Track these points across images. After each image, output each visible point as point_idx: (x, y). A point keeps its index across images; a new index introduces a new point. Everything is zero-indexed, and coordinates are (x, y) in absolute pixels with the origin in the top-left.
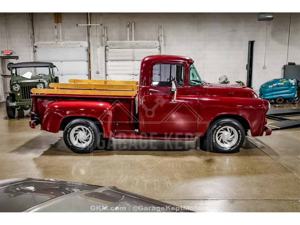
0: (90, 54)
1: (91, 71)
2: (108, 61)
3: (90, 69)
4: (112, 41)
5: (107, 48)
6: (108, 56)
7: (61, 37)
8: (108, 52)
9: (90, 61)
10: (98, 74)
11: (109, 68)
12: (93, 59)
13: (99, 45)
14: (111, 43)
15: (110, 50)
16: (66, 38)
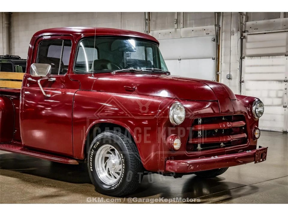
0: (219, 46)
1: (220, 75)
2: (246, 58)
3: (218, 71)
4: (254, 22)
5: (244, 34)
6: (246, 48)
7: (182, 21)
8: (247, 42)
9: (218, 58)
10: (230, 80)
11: (246, 69)
12: (224, 55)
13: (235, 29)
14: (253, 24)
15: (249, 38)
16: (188, 21)
